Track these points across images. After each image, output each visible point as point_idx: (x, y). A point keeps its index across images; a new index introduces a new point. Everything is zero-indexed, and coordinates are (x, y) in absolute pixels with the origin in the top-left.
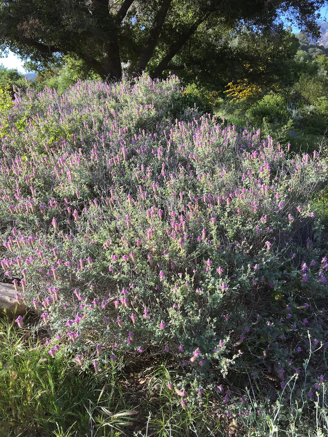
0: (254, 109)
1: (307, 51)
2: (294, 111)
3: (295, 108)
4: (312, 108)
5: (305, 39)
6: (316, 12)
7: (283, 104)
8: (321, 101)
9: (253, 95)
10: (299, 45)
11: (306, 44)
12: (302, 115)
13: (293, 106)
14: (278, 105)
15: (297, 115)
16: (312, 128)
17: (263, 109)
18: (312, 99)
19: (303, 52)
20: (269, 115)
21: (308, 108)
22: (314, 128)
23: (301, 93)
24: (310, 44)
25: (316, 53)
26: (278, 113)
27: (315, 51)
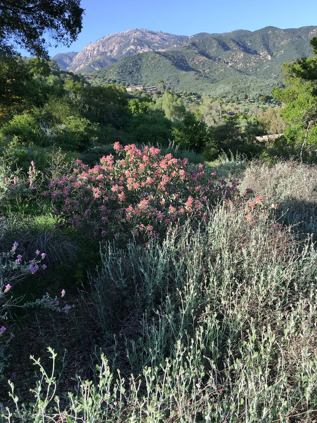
0: (5, 129)
1: (59, 76)
2: (48, 130)
3: (49, 127)
4: (63, 126)
5: (55, 65)
6: (40, 37)
7: (35, 123)
8: (70, 120)
9: (5, 116)
10: (50, 70)
11: (57, 70)
12: (56, 133)
13: (46, 125)
14: (30, 125)
15: (52, 133)
16: (65, 145)
17: (14, 128)
18: (62, 119)
19: (55, 77)
20: (22, 134)
21: (60, 127)
22: (66, 145)
23: (52, 114)
24: (60, 70)
25: (67, 78)
26: (30, 133)
27: (65, 77)
